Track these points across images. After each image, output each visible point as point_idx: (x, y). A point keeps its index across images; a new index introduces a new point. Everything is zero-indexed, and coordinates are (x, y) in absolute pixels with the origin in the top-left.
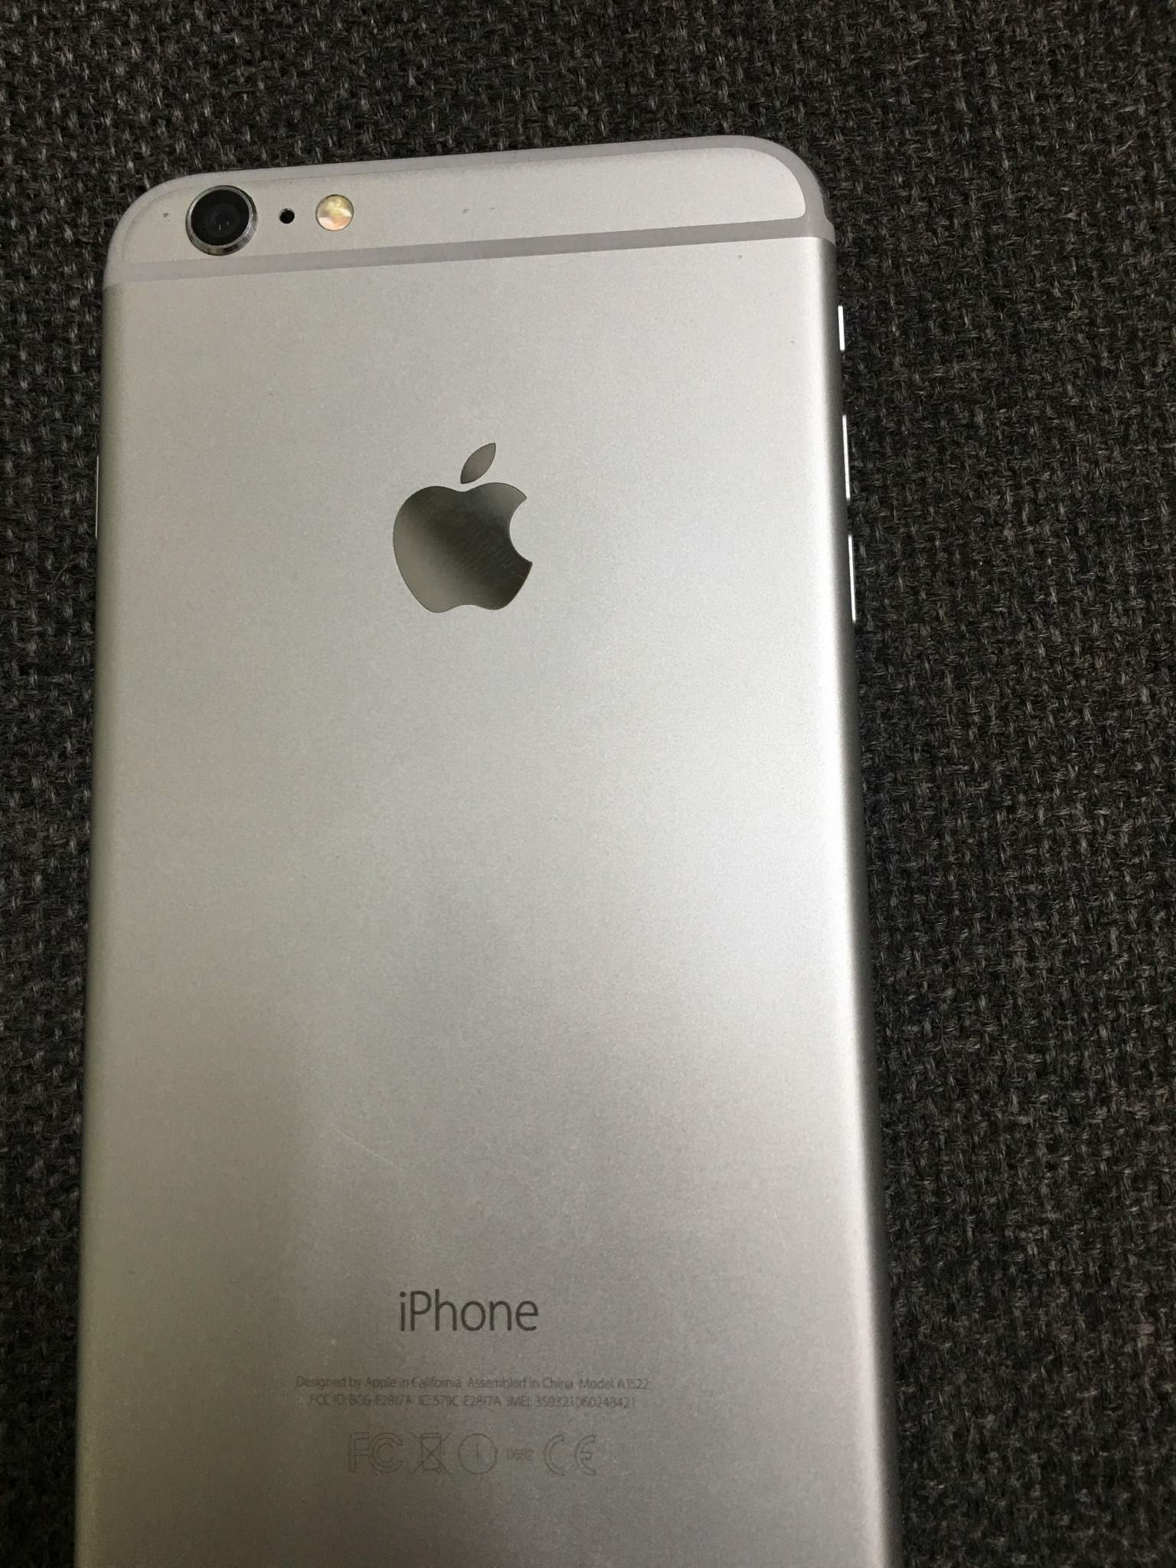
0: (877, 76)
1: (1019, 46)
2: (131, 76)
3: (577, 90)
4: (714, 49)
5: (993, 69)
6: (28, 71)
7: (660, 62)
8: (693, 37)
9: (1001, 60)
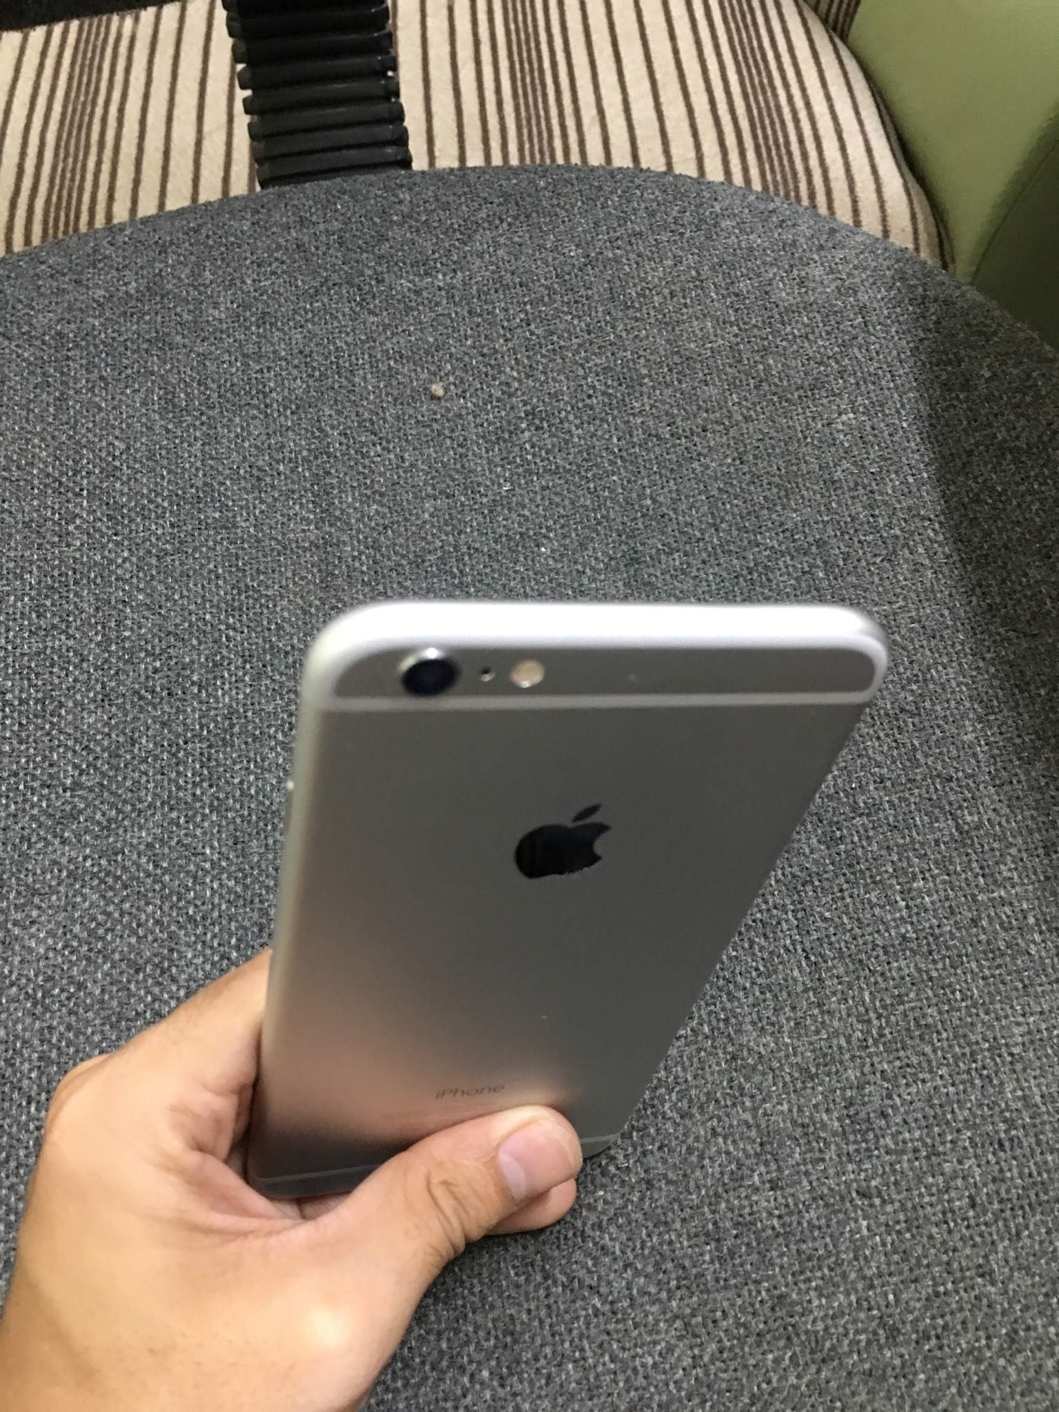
0: (423, 561)
1: (476, 550)
2: (124, 562)
3: (307, 568)
4: (361, 553)
5: (466, 558)
6: (82, 563)
7: (340, 558)
8: (353, 550)
9: (470, 555)
